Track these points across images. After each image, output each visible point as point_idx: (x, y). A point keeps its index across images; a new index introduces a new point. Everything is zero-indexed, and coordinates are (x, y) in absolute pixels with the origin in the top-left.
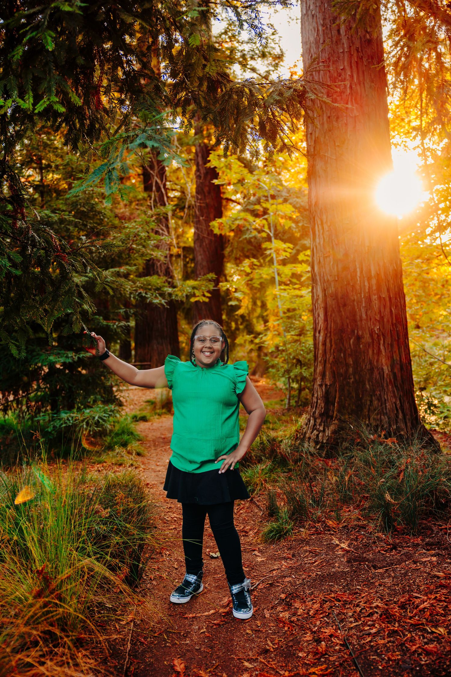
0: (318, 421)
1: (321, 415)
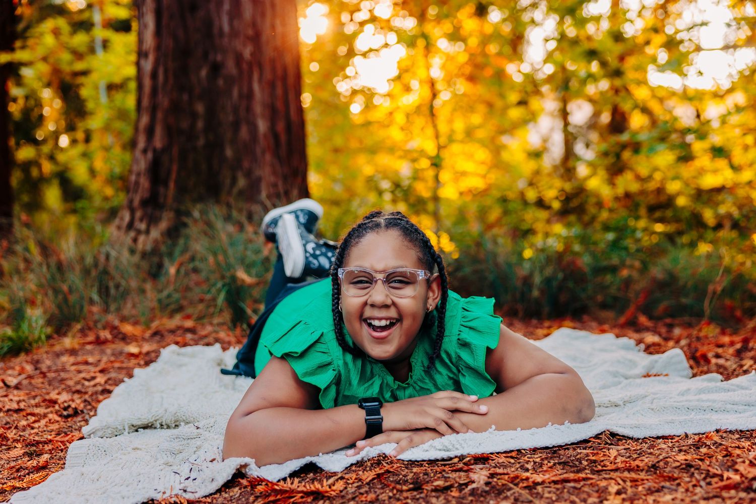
0: (138, 214)
1: (144, 203)
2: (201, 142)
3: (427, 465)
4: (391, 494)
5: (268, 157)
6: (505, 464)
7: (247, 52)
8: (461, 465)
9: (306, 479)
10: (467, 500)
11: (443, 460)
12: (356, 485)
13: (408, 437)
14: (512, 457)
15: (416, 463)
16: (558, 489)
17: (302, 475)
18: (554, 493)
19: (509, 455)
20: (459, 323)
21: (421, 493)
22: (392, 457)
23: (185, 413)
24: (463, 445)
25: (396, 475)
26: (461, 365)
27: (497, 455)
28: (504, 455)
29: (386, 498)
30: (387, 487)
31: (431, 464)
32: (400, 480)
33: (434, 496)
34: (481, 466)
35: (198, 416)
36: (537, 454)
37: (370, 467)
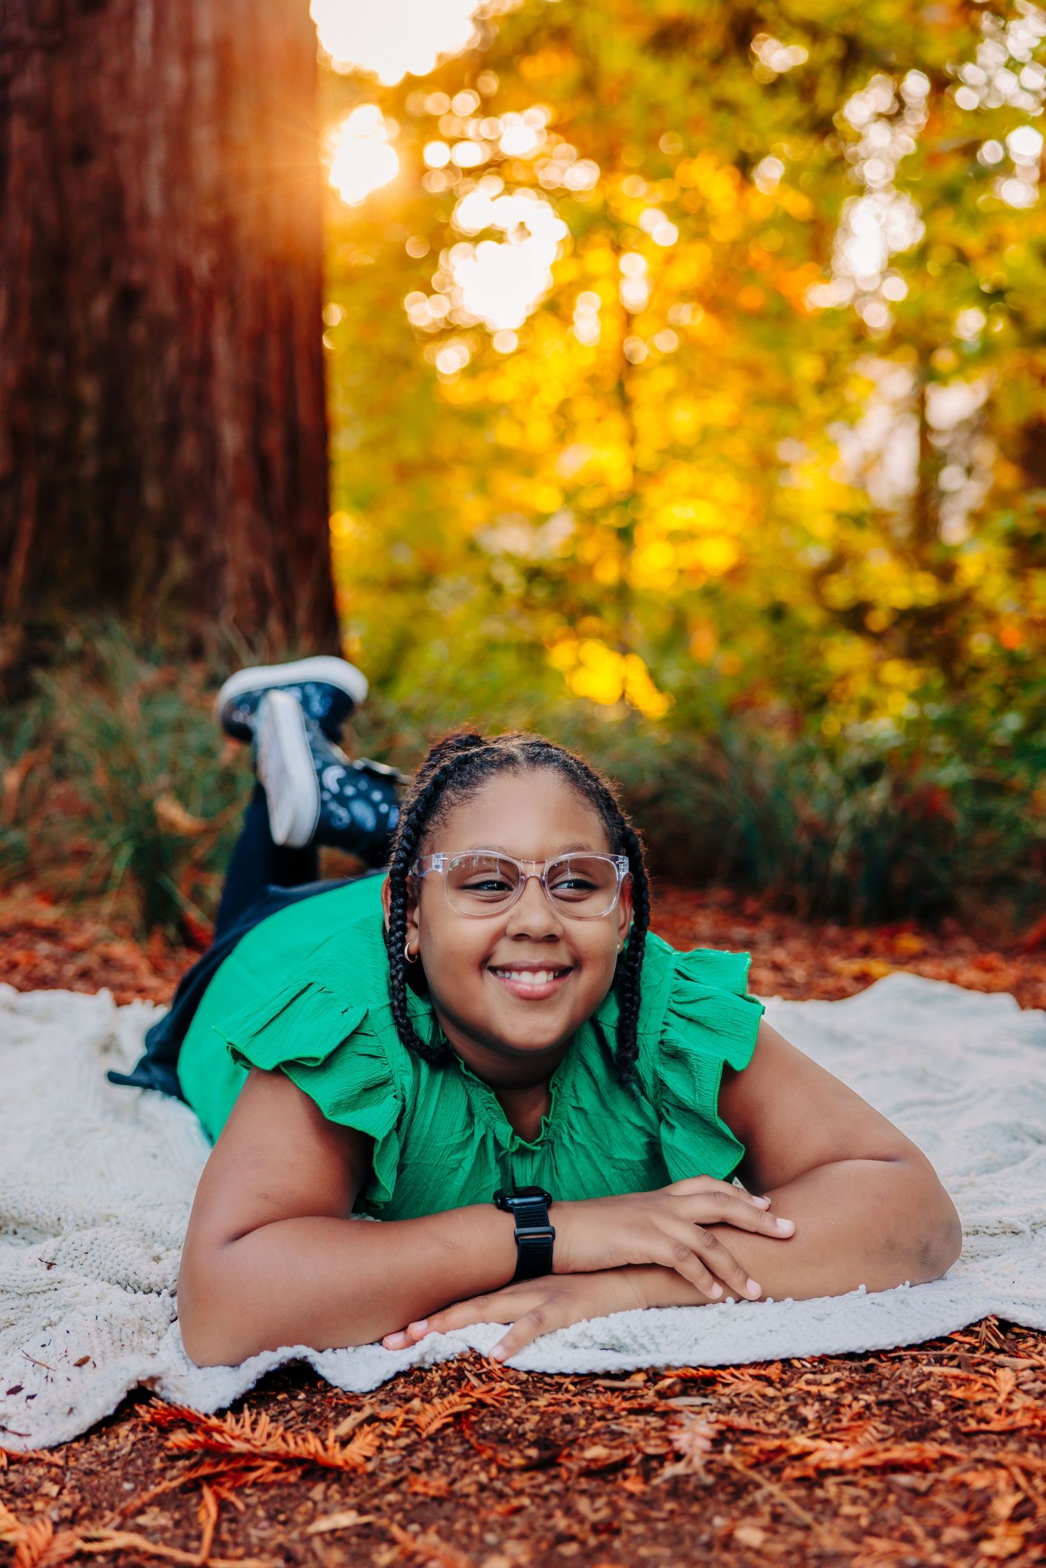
2: (89, 468)
3: (571, 1387)
4: (483, 1478)
5: (243, 511)
6: (752, 1400)
7: (203, 263)
8: (650, 1397)
9: (288, 1412)
10: (660, 1509)
11: (608, 1375)
12: (403, 1442)
13: (534, 1312)
14: (770, 1382)
15: (547, 1379)
16: (873, 1492)
17: (280, 1397)
18: (866, 1504)
19: (763, 1372)
20: (666, 1006)
21: (557, 1477)
22: (491, 1360)
23: (16, 1201)
24: (657, 1340)
25: (499, 1416)
26: (665, 1104)
27: (736, 1373)
28: (752, 1371)
29: (472, 1489)
30: (475, 1456)
31: (580, 1383)
32: (507, 1433)
33: (583, 1492)
34: (698, 1401)
35: (46, 1211)
36: (829, 1372)
37: (440, 1388)
